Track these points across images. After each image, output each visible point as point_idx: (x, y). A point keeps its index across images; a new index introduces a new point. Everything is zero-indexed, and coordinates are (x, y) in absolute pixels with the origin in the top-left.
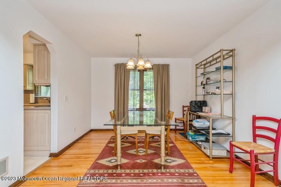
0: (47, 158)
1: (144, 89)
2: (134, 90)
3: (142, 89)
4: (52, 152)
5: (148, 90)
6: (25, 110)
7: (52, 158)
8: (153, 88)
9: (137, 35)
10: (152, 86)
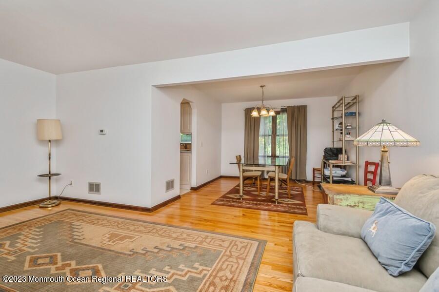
0: (189, 190)
1: (277, 134)
2: (265, 135)
3: (274, 134)
4: (192, 186)
5: (281, 135)
6: (181, 152)
7: (192, 191)
8: (287, 134)
9: (261, 87)
10: (286, 132)
